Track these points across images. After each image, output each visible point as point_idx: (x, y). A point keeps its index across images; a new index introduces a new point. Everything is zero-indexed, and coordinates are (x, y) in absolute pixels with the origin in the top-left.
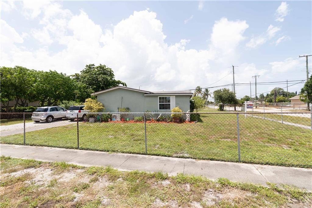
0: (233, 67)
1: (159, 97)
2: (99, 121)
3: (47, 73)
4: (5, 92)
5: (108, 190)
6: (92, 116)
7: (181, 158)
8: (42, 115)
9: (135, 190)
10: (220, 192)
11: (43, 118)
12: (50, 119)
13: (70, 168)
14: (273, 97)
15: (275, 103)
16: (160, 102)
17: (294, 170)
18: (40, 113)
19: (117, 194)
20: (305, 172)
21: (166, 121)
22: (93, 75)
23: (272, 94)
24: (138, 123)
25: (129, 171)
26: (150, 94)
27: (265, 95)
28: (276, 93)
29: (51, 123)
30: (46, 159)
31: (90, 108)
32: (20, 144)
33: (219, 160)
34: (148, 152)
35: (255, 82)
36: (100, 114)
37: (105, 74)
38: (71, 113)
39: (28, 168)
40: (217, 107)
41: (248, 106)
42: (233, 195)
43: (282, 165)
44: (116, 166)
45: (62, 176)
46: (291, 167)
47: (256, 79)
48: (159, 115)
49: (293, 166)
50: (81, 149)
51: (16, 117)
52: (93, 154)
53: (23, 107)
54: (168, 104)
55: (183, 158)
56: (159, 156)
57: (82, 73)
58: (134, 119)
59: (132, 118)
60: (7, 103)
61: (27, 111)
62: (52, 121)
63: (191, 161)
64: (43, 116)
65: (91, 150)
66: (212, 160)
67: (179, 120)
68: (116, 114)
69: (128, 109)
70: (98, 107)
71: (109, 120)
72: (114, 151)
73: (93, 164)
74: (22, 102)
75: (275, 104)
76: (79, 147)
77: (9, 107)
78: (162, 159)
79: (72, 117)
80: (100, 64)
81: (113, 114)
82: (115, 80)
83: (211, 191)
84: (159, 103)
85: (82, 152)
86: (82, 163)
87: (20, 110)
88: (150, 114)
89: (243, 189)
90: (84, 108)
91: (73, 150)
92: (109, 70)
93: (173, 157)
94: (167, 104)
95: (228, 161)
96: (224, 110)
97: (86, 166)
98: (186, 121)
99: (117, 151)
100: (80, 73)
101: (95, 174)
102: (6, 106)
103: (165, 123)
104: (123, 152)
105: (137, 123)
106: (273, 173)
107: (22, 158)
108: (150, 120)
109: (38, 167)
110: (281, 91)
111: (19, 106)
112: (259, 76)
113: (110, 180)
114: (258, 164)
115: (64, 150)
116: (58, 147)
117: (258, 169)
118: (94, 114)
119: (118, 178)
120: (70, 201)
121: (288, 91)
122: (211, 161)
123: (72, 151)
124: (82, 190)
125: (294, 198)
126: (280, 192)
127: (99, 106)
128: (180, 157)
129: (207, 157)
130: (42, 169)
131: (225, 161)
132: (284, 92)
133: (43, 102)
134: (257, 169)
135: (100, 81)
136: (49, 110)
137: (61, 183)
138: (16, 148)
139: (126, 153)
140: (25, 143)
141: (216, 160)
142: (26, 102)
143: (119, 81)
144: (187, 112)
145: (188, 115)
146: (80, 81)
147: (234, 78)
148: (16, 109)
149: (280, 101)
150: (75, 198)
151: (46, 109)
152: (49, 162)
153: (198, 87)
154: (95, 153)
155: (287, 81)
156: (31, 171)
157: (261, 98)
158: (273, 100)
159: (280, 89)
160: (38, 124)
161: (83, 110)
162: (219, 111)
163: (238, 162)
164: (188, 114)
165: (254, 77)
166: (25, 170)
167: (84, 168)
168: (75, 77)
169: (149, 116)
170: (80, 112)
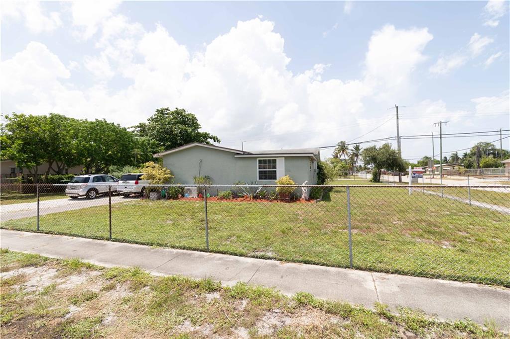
0: (397, 107)
1: (258, 159)
2: (164, 197)
3: (92, 123)
4: (31, 153)
5: (122, 304)
6: (153, 190)
7: (259, 258)
8: (81, 188)
9: (160, 305)
10: (290, 314)
11: (82, 192)
12: (93, 194)
13: (84, 269)
14: (475, 158)
15: (479, 169)
16: (259, 168)
17: (438, 284)
18: (78, 184)
19: (131, 311)
20: (456, 288)
21: (268, 200)
22: (166, 125)
23: (473, 154)
24: (224, 202)
25: (166, 276)
26: (243, 154)
27: (461, 156)
28: (479, 151)
29: (94, 200)
30: (57, 254)
31: (151, 177)
32: (32, 230)
33: (318, 264)
34: (211, 248)
35: (439, 134)
36: (167, 186)
37: (184, 123)
38: (124, 184)
39: (27, 266)
40: (370, 176)
41: (414, 174)
42: (308, 319)
43: (422, 274)
44: (151, 268)
45: (67, 280)
46: (436, 278)
47: (441, 128)
48: (257, 188)
49: (439, 277)
50: (113, 241)
51: (48, 191)
52: (127, 249)
53: (59, 175)
54: (273, 171)
55: (262, 258)
56: (226, 255)
57: (150, 123)
58: (217, 195)
59: (215, 194)
60: (36, 169)
61: (64, 181)
62: (96, 198)
63: (272, 264)
64: (81, 190)
65: (128, 242)
66: (306, 262)
67: (290, 196)
68: (192, 186)
69: (207, 179)
70: (162, 176)
71: (180, 196)
72: (160, 245)
73: (119, 264)
74: (59, 168)
75: (478, 172)
76: (113, 238)
77: (38, 175)
78: (228, 259)
79: (125, 191)
80: (177, 108)
81: (187, 187)
82: (198, 133)
83: (276, 313)
84: (258, 170)
85: (113, 244)
86: (103, 262)
87: (53, 179)
88: (242, 187)
89: (329, 311)
90: (142, 177)
91: (102, 241)
92: (191, 117)
93: (247, 257)
94: (271, 171)
95: (333, 266)
96: (380, 181)
97: (106, 266)
98: (301, 199)
99: (166, 246)
100: (147, 123)
101: (113, 279)
102: (34, 173)
103: (265, 202)
104: (173, 247)
105: (222, 202)
106: (397, 288)
107: (23, 252)
108: (243, 197)
109: (40, 266)
110: (490, 148)
111: (52, 175)
112: (446, 122)
113: (131, 288)
114: (381, 271)
115: (89, 242)
116: (82, 237)
117: (376, 281)
118: (158, 187)
119: (145, 286)
120: (59, 317)
121: (503, 148)
122: (305, 265)
123: (100, 244)
124: (84, 302)
125: (410, 330)
126: (390, 319)
127: (165, 174)
128: (257, 257)
129: (301, 259)
130: (45, 269)
131: (327, 266)
132: (496, 149)
133: (88, 167)
134: (374, 281)
135: (176, 134)
136: (91, 180)
137: (59, 291)
138: (23, 237)
139: (178, 248)
140: (39, 230)
141: (314, 264)
142: (64, 167)
143: (206, 134)
144: (304, 185)
145: (305, 190)
146: (147, 135)
147: (398, 127)
148: (47, 179)
149: (488, 166)
150: (68, 313)
151: (86, 178)
152: (58, 258)
153: (342, 142)
154: (131, 247)
155: (501, 131)
156: (29, 271)
157: (453, 160)
158: (475, 164)
159: (487, 144)
160: (75, 201)
161: (141, 179)
162: (370, 183)
163: (349, 268)
164: (305, 188)
165: (437, 125)
166: (21, 269)
167: (102, 269)
168: (140, 129)
169: (241, 190)
170: (137, 183)
